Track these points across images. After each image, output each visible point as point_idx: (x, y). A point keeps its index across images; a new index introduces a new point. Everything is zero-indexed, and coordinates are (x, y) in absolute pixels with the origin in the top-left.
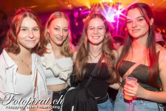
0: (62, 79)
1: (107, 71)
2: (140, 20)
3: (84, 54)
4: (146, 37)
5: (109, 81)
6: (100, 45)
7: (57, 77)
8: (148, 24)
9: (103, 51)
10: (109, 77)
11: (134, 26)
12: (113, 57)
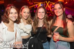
0: (27, 33)
1: (46, 30)
2: (60, 9)
3: (36, 23)
4: (62, 15)
5: (47, 34)
6: (43, 20)
7: (25, 32)
8: (63, 10)
9: (44, 22)
10: (47, 32)
11: (57, 11)
12: (48, 24)
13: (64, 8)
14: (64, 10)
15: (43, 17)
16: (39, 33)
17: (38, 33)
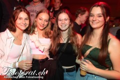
13: (107, 16)
14: (107, 21)
15: (67, 26)
16: (61, 53)
17: (59, 53)
